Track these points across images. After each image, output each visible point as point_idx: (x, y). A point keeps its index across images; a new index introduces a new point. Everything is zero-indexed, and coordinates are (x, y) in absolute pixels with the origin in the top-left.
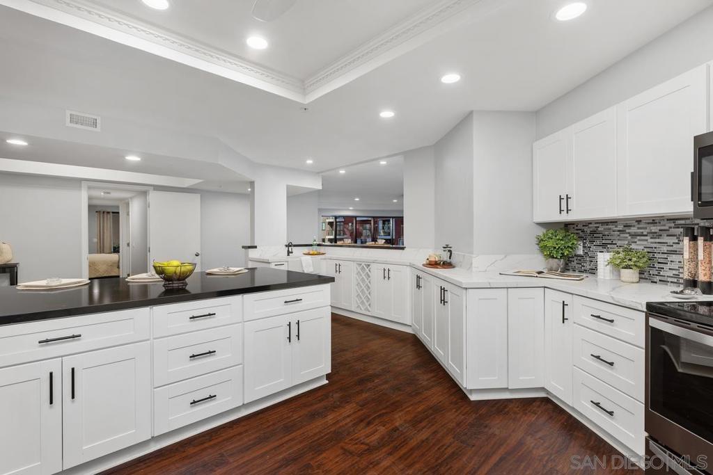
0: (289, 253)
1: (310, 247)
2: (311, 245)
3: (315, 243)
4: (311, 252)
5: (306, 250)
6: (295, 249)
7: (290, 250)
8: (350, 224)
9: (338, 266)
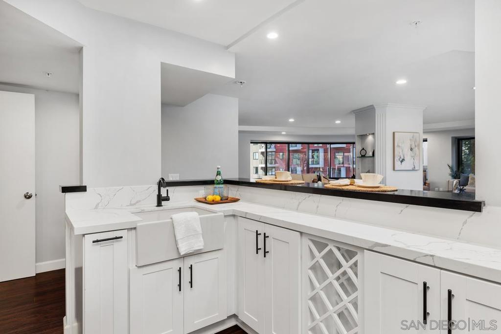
0: (160, 200)
1: (211, 187)
2: (211, 182)
3: (219, 178)
4: (210, 198)
5: (201, 191)
6: (174, 192)
7: (164, 194)
8: (281, 154)
9: (261, 238)
